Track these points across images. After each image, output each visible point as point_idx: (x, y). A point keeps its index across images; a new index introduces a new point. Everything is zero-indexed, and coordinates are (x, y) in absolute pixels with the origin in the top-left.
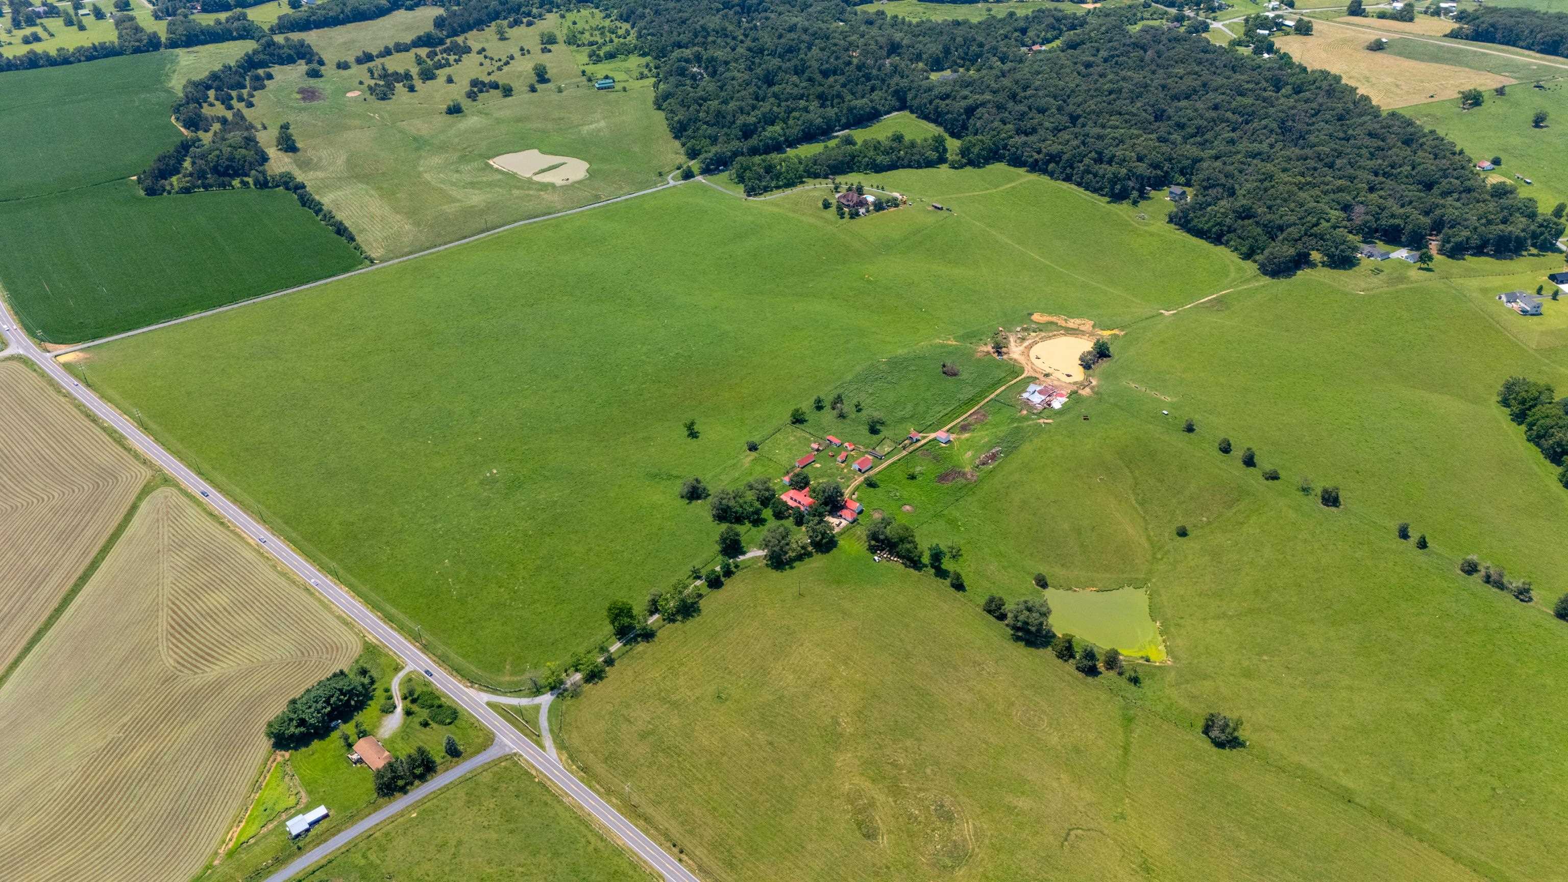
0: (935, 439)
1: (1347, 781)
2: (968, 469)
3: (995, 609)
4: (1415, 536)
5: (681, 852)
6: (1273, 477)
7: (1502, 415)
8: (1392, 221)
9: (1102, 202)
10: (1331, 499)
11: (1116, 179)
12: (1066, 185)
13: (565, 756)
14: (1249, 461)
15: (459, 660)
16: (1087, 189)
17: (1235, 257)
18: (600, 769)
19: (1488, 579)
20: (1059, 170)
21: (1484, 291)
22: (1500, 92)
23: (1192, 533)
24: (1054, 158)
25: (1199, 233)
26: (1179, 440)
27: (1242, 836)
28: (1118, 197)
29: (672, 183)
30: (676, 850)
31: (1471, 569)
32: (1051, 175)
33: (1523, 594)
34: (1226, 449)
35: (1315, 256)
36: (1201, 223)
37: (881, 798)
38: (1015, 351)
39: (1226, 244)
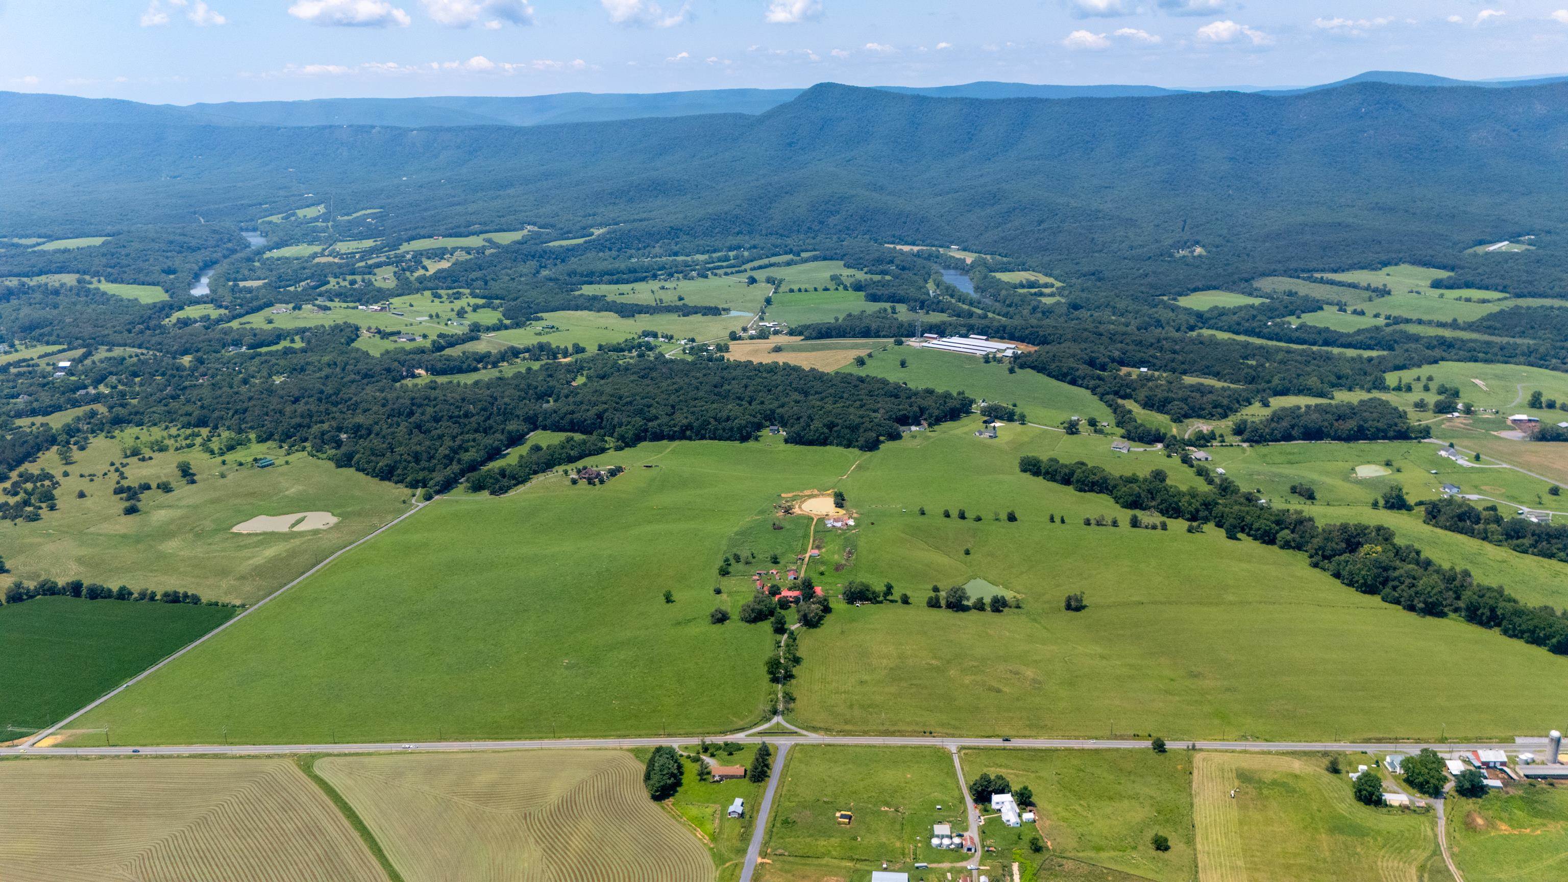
0: (810, 556)
1: (1134, 599)
2: (843, 562)
3: (934, 604)
4: (1057, 520)
5: (931, 733)
6: (979, 519)
7: (1027, 476)
8: (901, 413)
9: (737, 443)
10: (1012, 518)
11: (740, 429)
12: (705, 442)
13: (823, 733)
14: (962, 516)
15: (700, 730)
16: (720, 440)
17: (840, 449)
18: (848, 727)
19: (1099, 524)
20: (693, 435)
21: (965, 433)
22: (870, 355)
23: (972, 551)
24: (689, 427)
25: (811, 443)
26: (921, 519)
27: (1121, 632)
28: (744, 439)
29: (421, 505)
30: (927, 734)
31: (1088, 523)
32: (690, 439)
33: (1115, 524)
34: (947, 515)
35: (882, 438)
36: (810, 436)
37: (985, 678)
38: (797, 510)
39: (831, 444)
